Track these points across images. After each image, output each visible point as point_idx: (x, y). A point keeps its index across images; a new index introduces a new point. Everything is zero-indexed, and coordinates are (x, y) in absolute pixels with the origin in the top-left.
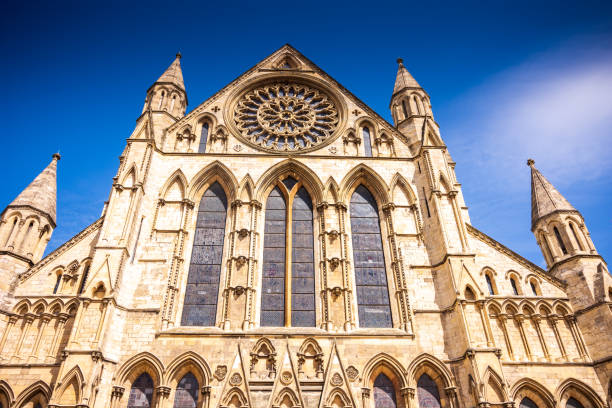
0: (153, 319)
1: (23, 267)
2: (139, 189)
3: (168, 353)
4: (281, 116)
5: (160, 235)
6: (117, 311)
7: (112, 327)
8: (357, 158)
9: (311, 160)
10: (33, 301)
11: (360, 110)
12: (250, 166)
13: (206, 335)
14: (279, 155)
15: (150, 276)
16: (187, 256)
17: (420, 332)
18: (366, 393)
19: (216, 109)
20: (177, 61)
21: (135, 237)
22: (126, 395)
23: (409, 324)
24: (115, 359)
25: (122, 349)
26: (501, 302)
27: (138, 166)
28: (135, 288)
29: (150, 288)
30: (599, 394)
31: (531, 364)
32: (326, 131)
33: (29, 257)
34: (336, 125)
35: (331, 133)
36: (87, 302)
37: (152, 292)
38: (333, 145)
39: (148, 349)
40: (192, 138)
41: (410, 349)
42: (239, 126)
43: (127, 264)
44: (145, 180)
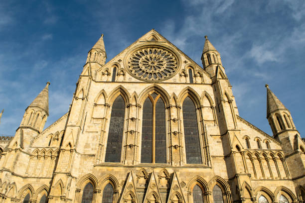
0: (92, 159)
1: (35, 134)
2: (86, 99)
3: (100, 174)
4: (150, 63)
5: (95, 120)
6: (77, 155)
7: (75, 162)
8: (186, 83)
9: (164, 85)
10: (40, 149)
11: (187, 60)
12: (136, 88)
13: (116, 166)
14: (149, 82)
15: (91, 139)
16: (107, 130)
17: (214, 166)
18: (189, 194)
19: (120, 61)
20: (102, 38)
21: (84, 121)
22: (82, 192)
23: (209, 162)
24: (77, 176)
25: (79, 172)
26: (251, 151)
27: (85, 88)
28: (85, 144)
29: (91, 145)
31: (264, 180)
32: (171, 71)
33: (38, 129)
34: (176, 68)
35: (174, 72)
36: (64, 151)
38: (174, 77)
39: (91, 172)
40: (108, 74)
41: (210, 174)
42: (130, 69)
43: (81, 134)
44: (88, 94)
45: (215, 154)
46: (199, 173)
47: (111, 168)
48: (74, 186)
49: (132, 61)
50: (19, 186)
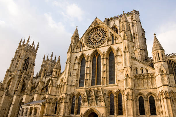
0: (74, 87)
1: (56, 79)
3: (76, 92)
4: (95, 38)
5: (74, 70)
6: (69, 86)
7: (68, 89)
8: (110, 45)
9: (100, 48)
10: (58, 85)
11: (111, 31)
12: (89, 52)
13: (82, 88)
14: (94, 48)
15: (73, 79)
16: (79, 74)
17: (119, 85)
18: (108, 98)
19: (83, 40)
21: (70, 72)
22: (72, 99)
23: (117, 83)
24: (69, 94)
25: (70, 92)
26: (138, 76)
27: (69, 58)
28: (71, 81)
31: (142, 89)
34: (106, 37)
35: (105, 39)
36: (64, 85)
37: (74, 82)
38: (105, 43)
39: (73, 92)
40: (79, 48)
41: (116, 88)
42: (87, 43)
43: (69, 77)
44: (71, 60)
45: (120, 79)
46: (112, 89)
47: (80, 89)
48: (68, 97)
49: (88, 38)
50: (54, 99)
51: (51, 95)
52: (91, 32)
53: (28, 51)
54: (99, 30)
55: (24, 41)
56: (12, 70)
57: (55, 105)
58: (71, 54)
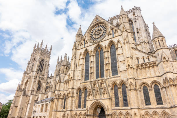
0: (80, 81)
1: (64, 75)
2: (75, 59)
3: (82, 86)
4: (97, 33)
5: (79, 66)
6: (75, 81)
7: (74, 83)
8: (110, 39)
9: (101, 42)
10: (66, 80)
11: (111, 26)
12: (92, 47)
13: (87, 82)
14: (96, 43)
15: (79, 73)
16: (84, 68)
17: (121, 76)
18: (112, 89)
19: (86, 37)
21: (76, 67)
22: (78, 93)
23: (119, 74)
24: (76, 88)
25: (76, 86)
26: (140, 65)
27: (74, 55)
28: (77, 76)
30: (161, 83)
31: (145, 78)
32: (105, 33)
33: (65, 73)
34: (107, 31)
36: (70, 80)
37: (79, 76)
38: (106, 37)
39: (79, 86)
40: (83, 45)
41: (119, 79)
42: (90, 39)
43: (75, 72)
44: (76, 56)
45: (122, 70)
46: (115, 80)
47: (85, 83)
48: (75, 92)
49: (90, 35)
50: (62, 94)
51: (59, 91)
52: (92, 29)
53: (42, 54)
54: (100, 26)
55: (38, 44)
56: (28, 72)
57: (64, 100)
58: (76, 51)
